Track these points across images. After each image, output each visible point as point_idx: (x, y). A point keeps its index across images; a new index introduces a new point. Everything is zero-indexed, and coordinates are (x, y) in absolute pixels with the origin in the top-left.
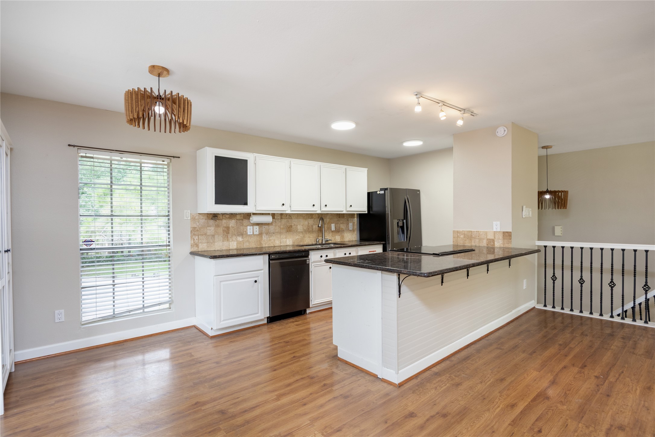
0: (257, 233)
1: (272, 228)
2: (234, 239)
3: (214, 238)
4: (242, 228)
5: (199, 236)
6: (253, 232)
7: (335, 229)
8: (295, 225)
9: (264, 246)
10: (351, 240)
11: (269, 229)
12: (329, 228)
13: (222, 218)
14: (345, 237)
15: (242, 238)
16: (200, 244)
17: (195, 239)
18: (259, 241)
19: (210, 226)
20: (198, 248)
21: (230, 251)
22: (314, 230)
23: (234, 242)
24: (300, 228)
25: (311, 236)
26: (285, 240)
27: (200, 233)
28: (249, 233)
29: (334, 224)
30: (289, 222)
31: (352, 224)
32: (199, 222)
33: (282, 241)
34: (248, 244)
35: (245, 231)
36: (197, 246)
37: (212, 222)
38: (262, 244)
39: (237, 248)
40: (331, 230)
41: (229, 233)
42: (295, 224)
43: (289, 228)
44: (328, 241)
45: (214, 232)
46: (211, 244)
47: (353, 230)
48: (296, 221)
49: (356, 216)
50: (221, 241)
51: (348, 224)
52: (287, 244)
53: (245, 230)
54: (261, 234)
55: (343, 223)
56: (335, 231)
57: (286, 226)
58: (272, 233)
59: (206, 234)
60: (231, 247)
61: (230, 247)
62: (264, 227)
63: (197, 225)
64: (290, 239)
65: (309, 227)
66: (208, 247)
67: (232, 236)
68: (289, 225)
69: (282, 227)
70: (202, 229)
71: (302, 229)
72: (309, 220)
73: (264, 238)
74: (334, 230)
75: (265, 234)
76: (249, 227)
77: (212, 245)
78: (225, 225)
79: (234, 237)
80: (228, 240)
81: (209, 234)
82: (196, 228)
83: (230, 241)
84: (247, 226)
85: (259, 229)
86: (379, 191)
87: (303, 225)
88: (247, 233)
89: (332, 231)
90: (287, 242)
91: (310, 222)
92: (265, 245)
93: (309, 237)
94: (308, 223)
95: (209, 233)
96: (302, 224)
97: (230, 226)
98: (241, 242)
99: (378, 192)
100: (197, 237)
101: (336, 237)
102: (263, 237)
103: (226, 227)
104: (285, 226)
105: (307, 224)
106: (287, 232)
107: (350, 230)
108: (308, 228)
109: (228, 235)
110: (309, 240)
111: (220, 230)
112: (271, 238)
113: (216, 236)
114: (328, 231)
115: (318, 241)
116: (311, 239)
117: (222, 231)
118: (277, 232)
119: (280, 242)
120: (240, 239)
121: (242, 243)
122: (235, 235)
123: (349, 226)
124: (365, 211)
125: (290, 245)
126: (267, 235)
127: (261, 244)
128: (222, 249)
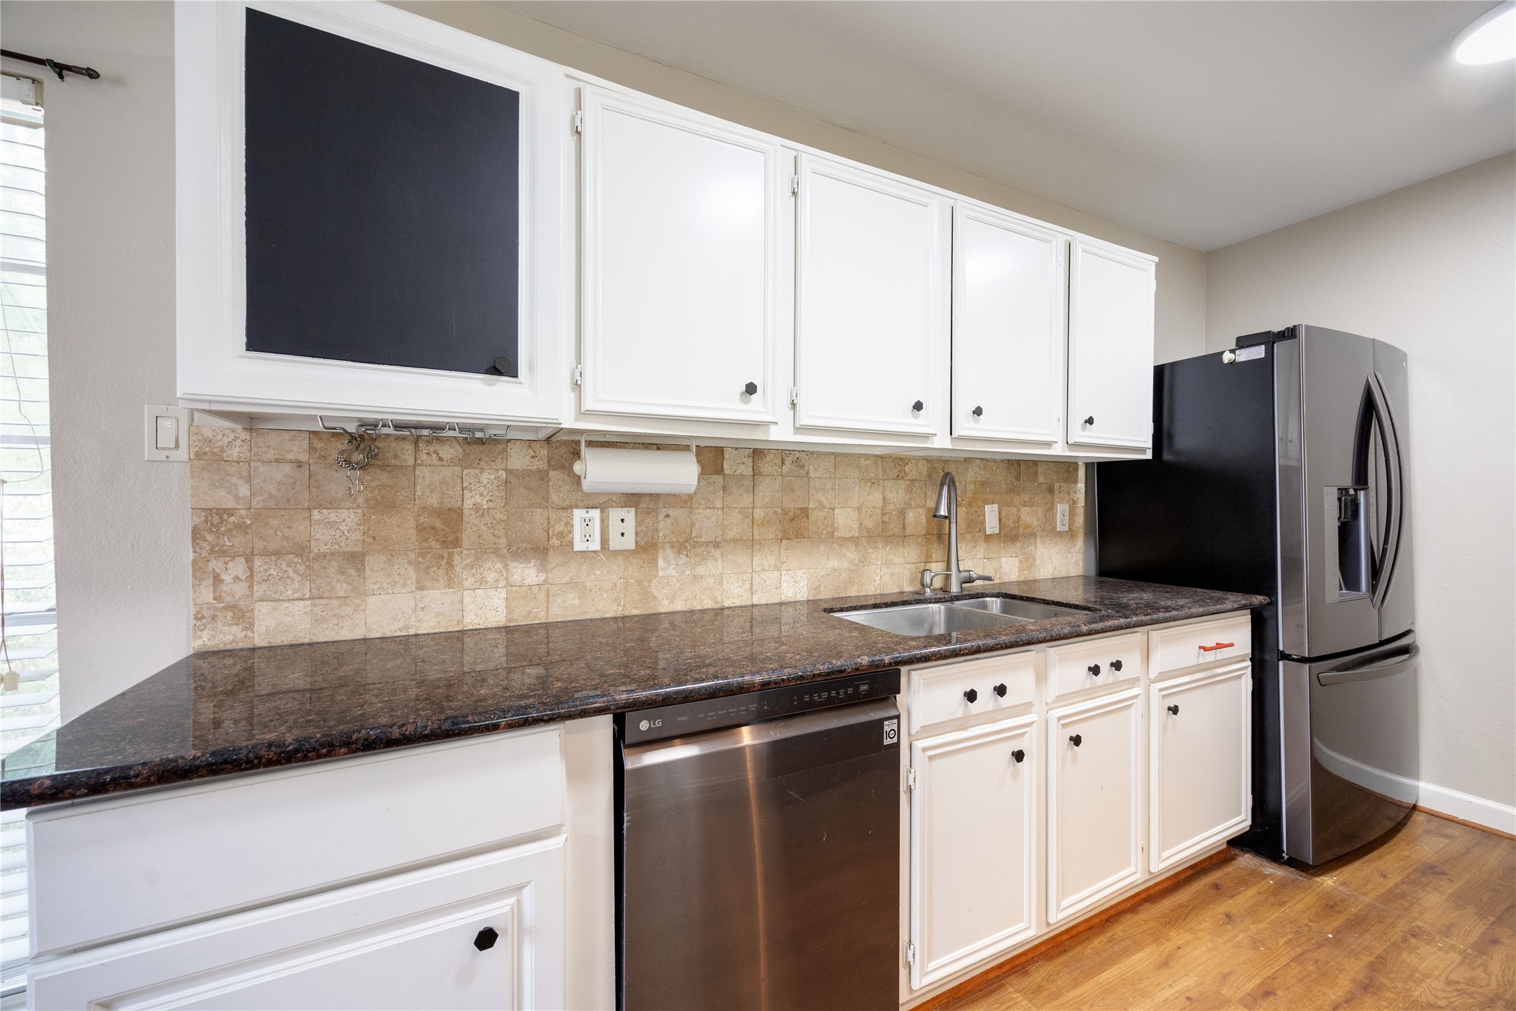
0: (629, 543)
1: (706, 521)
2: (491, 576)
3: (361, 570)
4: (538, 516)
5: (258, 562)
6: (604, 541)
7: (1000, 529)
8: (821, 506)
9: (664, 606)
10: (1063, 574)
11: (692, 525)
12: (976, 525)
13: (411, 461)
14: (1038, 561)
15: (543, 568)
16: (262, 609)
17: (227, 578)
18: (639, 583)
19: (333, 504)
20: (250, 627)
21: (467, 640)
22: (908, 532)
23: (491, 592)
24: (845, 520)
25: (897, 560)
26: (772, 576)
27: (259, 545)
28: (579, 546)
29: (996, 507)
30: (792, 491)
31: (1066, 507)
32: (249, 481)
33: (756, 580)
34: (577, 602)
35: (561, 535)
36: (242, 616)
37: (338, 481)
38: (655, 598)
39: (511, 621)
40: (982, 530)
41: (457, 543)
42: (825, 502)
43: (792, 520)
44: (970, 580)
45: (358, 535)
46: (336, 602)
47: (1071, 534)
48: (829, 486)
49: (1082, 473)
50: (405, 585)
51: (1051, 508)
52: (784, 599)
53: (559, 527)
54: (646, 548)
55: (1030, 504)
56: (999, 535)
57: (779, 510)
58: (707, 544)
59: (301, 550)
60: (472, 620)
61: (467, 620)
62: (668, 516)
63: (237, 498)
64: (800, 573)
65: (886, 519)
66: (317, 621)
67: (477, 559)
68: (792, 505)
69: (759, 514)
70: (274, 522)
71: (855, 525)
72: (890, 484)
73: (664, 569)
74: (997, 531)
75: (669, 551)
76: (579, 514)
77: (349, 610)
78: (433, 501)
79: (489, 565)
80: (450, 579)
81: (324, 549)
82: (230, 512)
83: (467, 585)
84: (571, 507)
85: (638, 523)
86: (1233, 351)
87: (859, 509)
88: (571, 544)
89: (988, 538)
90: (784, 585)
91: (891, 495)
92: (672, 601)
93: (889, 563)
94: (884, 498)
95: (322, 540)
96: (855, 503)
97: (468, 503)
98: (535, 589)
99: (1227, 357)
100: (238, 567)
101: (1003, 560)
102: (661, 562)
103: (438, 512)
104: (776, 512)
105: (880, 504)
106: (784, 542)
107: (1060, 534)
108: (883, 522)
109: (451, 555)
110: (886, 578)
111: (403, 527)
112: (701, 570)
113: (374, 562)
114: (968, 536)
115: (928, 580)
116: (896, 570)
117: (412, 533)
118: (735, 541)
119: (747, 585)
120: (527, 573)
121: (542, 596)
122: (496, 552)
123: (1054, 517)
124: (1143, 450)
125: (798, 598)
126: (679, 553)
127: (646, 595)
128: (412, 632)
